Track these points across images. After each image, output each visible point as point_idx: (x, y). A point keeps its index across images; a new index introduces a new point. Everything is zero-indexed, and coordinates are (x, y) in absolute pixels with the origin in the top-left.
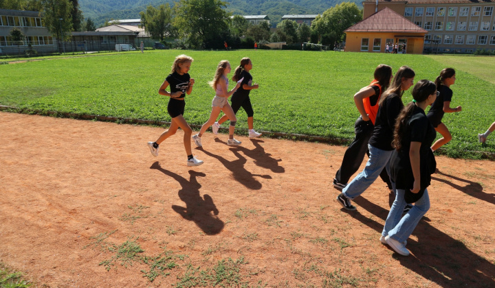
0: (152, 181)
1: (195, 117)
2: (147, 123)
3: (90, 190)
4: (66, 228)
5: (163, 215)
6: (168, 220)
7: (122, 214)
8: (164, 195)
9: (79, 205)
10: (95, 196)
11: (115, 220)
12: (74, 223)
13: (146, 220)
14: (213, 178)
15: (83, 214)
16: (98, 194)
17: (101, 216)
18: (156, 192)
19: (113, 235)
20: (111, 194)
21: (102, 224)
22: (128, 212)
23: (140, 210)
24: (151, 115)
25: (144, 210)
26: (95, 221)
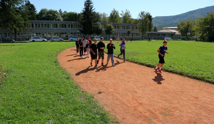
0: (176, 100)
1: (202, 74)
2: (176, 73)
3: (148, 97)
4: (138, 110)
5: (180, 118)
6: (182, 121)
7: (161, 111)
8: (181, 108)
9: (143, 102)
10: (150, 100)
11: (157, 113)
12: (140, 109)
13: (171, 117)
14: (209, 107)
15: (145, 106)
16: (152, 99)
17: (152, 109)
18: (178, 105)
19: (156, 119)
20: (157, 101)
21: (152, 113)
22: (164, 111)
23: (169, 112)
24: (179, 70)
25: (171, 112)
26: (149, 111)
